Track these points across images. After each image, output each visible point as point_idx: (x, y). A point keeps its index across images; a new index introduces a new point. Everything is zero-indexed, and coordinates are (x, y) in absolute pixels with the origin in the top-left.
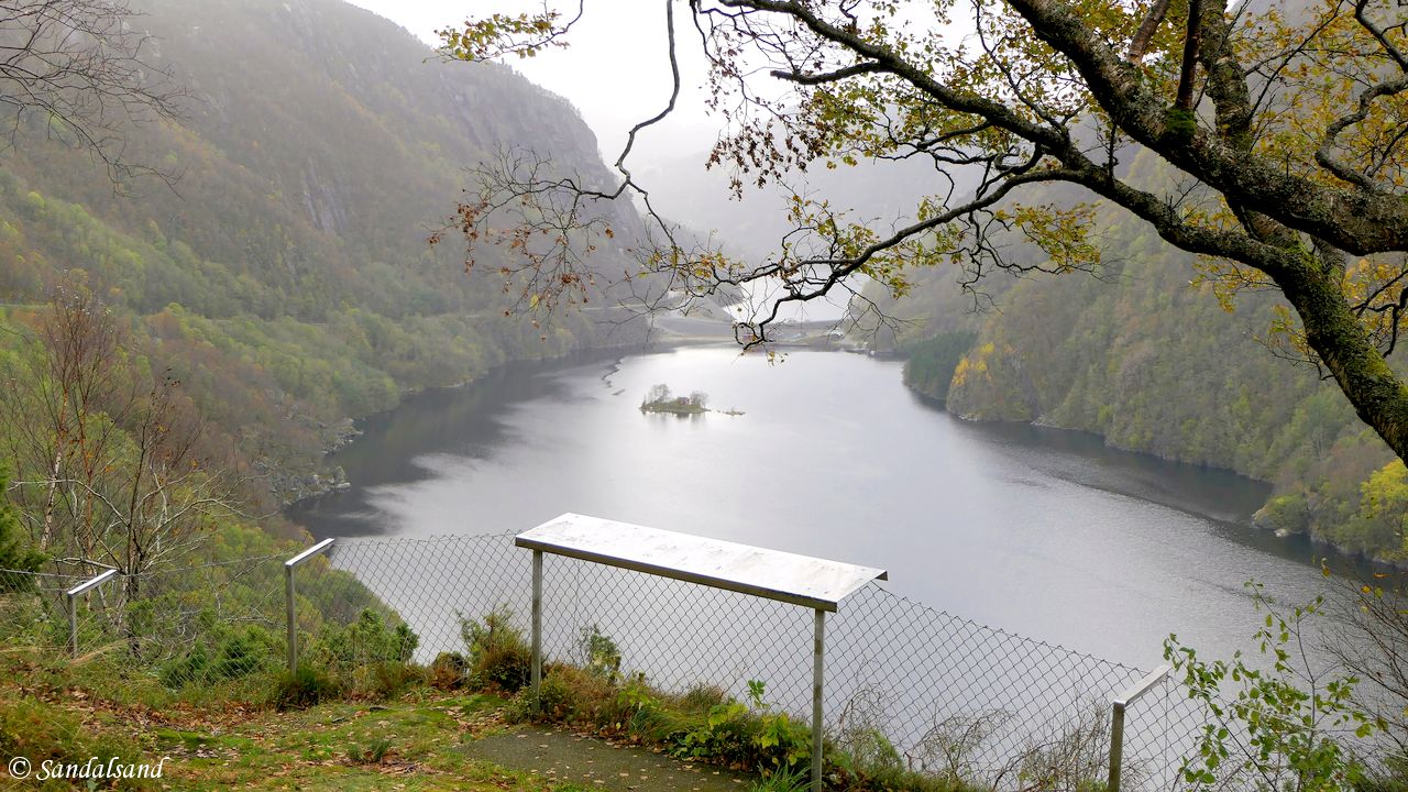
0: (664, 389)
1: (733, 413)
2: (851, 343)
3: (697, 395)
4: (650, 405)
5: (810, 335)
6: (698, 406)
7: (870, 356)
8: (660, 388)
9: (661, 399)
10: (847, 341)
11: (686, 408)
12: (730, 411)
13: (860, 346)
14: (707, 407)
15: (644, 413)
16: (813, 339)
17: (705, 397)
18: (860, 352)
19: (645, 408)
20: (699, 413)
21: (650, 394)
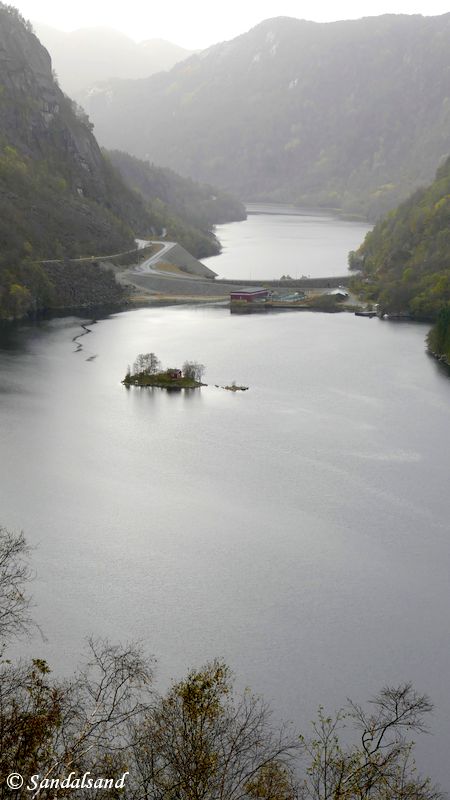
0: (151, 358)
1: (234, 388)
2: (360, 305)
3: (192, 367)
4: (135, 377)
5: (310, 294)
6: (193, 379)
7: (382, 318)
8: (146, 357)
9: (148, 371)
10: (353, 301)
11: (179, 382)
12: (230, 386)
13: (370, 308)
14: (203, 382)
15: (128, 387)
16: (314, 299)
17: (200, 368)
18: (371, 316)
19: (129, 381)
20: (193, 388)
21: (136, 365)
